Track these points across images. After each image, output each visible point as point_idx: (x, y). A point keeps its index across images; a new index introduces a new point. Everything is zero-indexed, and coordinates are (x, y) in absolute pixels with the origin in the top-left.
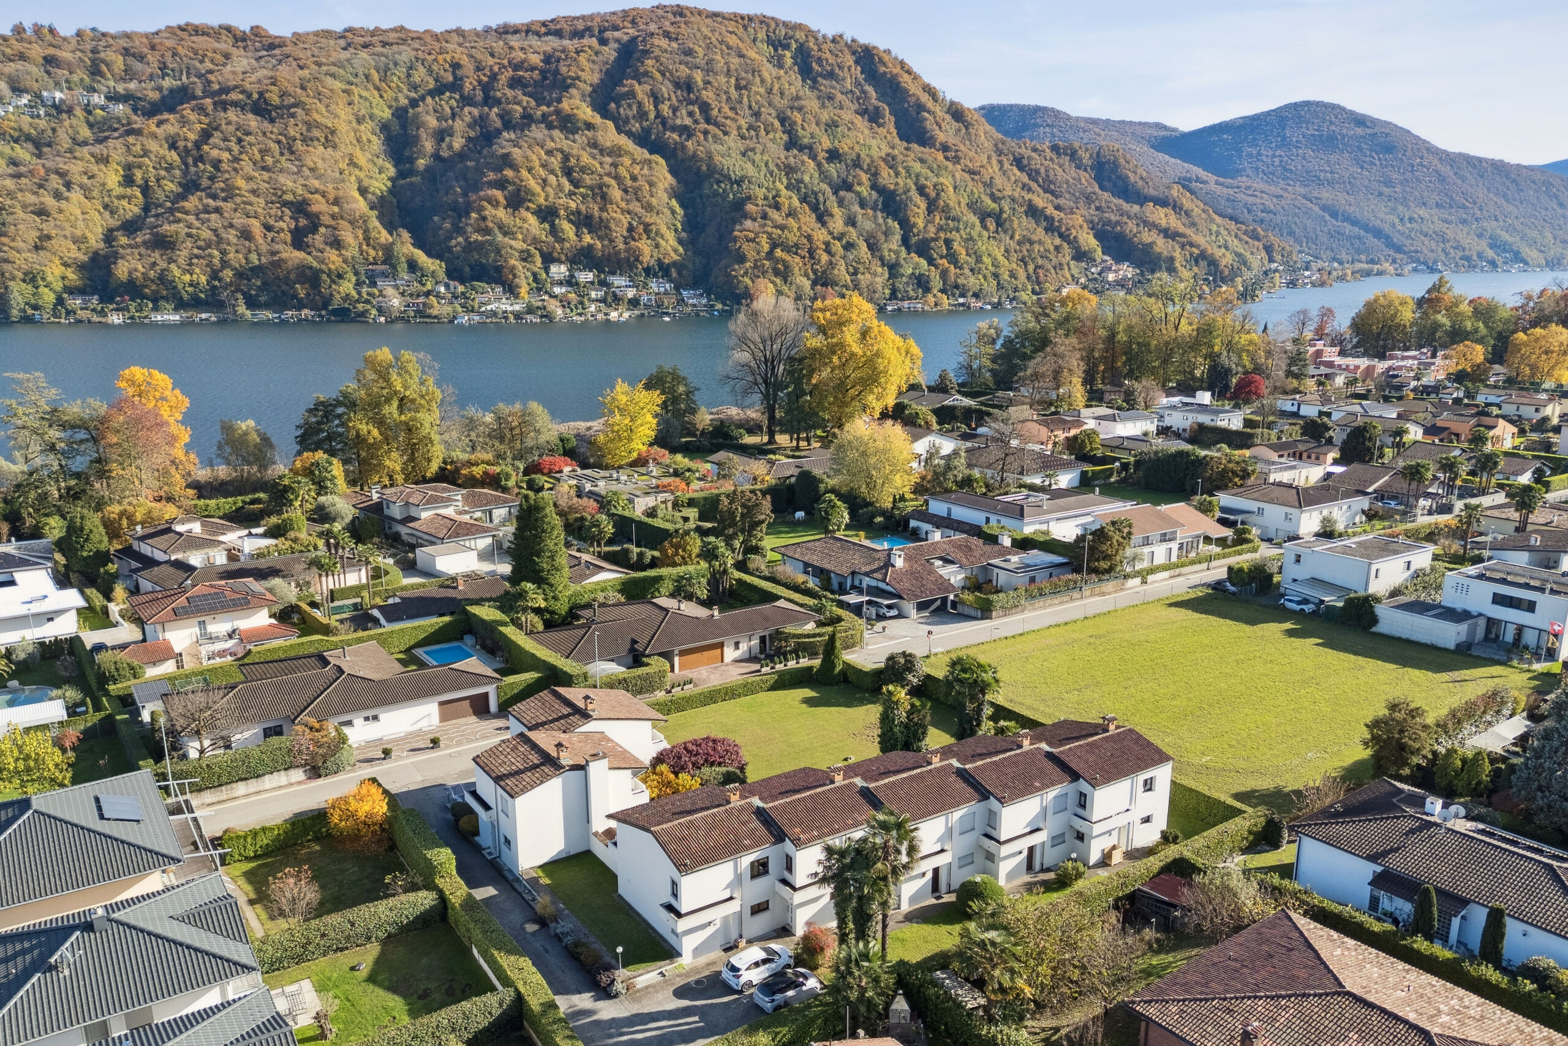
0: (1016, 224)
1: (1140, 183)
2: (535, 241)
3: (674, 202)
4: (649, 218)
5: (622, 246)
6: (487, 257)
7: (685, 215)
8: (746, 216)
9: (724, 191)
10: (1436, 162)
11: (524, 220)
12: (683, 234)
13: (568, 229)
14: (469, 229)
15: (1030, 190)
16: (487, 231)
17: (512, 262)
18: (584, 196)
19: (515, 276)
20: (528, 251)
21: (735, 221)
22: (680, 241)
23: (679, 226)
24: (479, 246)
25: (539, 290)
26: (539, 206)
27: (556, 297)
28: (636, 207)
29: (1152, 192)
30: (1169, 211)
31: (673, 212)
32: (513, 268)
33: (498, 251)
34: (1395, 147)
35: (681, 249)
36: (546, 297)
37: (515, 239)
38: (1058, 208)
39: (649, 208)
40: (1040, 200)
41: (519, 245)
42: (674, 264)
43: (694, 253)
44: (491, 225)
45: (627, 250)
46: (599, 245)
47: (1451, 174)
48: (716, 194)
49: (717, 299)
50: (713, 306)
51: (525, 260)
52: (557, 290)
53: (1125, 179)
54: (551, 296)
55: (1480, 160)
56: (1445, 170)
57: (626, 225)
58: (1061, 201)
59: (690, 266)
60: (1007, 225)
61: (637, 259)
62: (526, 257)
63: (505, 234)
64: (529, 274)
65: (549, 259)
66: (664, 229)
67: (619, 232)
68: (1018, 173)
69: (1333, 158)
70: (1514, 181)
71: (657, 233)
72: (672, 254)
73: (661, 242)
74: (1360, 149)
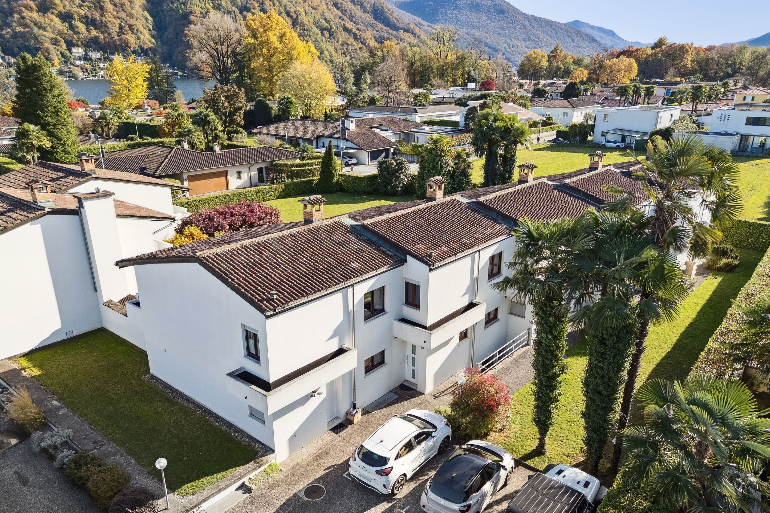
0: (339, 35)
1: (395, 21)
2: (60, 33)
3: (146, 13)
4: (132, 22)
5: (116, 37)
6: (29, 41)
7: (154, 21)
8: (191, 22)
9: (177, 8)
10: (522, 19)
11: (52, 20)
12: (154, 32)
13: (82, 27)
14: (14, 24)
15: (343, 20)
16: (26, 26)
17: (46, 45)
18: (89, 8)
19: (49, 53)
20: (56, 38)
21: (184, 25)
22: (153, 36)
23: (151, 28)
24: (23, 35)
25: (66, 62)
26: (60, 12)
27: (78, 66)
28: (122, 15)
29: (402, 26)
30: (410, 34)
31: (146, 19)
32: (47, 49)
33: (36, 38)
34: (504, 11)
35: (153, 41)
36: (71, 66)
37: (47, 31)
38: (358, 29)
39: (131, 16)
40: (349, 25)
41: (50, 35)
42: (150, 49)
43: (162, 43)
44: (29, 22)
45: (120, 40)
46: (102, 36)
47: (529, 25)
48: (171, 9)
49: (179, 69)
50: (177, 73)
51: (55, 44)
52: (78, 62)
53: (387, 19)
54: (74, 65)
55: (540, 19)
56: (526, 23)
57: (118, 25)
58: (359, 26)
59: (160, 50)
60: (335, 35)
61: (127, 45)
62: (55, 42)
63: (39, 28)
64: (58, 53)
65: (70, 45)
66: (141, 29)
67: (114, 30)
68: (336, 11)
69: (479, 15)
70: (554, 29)
71: (138, 30)
72: (149, 43)
73: (141, 36)
74: (490, 12)
